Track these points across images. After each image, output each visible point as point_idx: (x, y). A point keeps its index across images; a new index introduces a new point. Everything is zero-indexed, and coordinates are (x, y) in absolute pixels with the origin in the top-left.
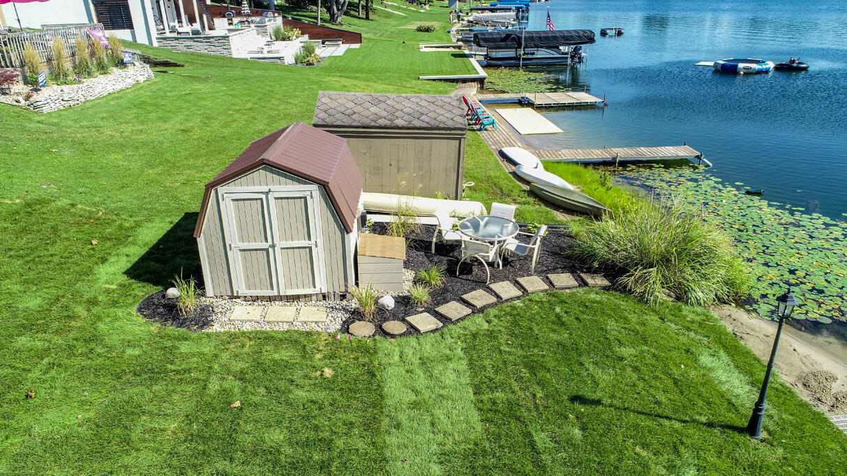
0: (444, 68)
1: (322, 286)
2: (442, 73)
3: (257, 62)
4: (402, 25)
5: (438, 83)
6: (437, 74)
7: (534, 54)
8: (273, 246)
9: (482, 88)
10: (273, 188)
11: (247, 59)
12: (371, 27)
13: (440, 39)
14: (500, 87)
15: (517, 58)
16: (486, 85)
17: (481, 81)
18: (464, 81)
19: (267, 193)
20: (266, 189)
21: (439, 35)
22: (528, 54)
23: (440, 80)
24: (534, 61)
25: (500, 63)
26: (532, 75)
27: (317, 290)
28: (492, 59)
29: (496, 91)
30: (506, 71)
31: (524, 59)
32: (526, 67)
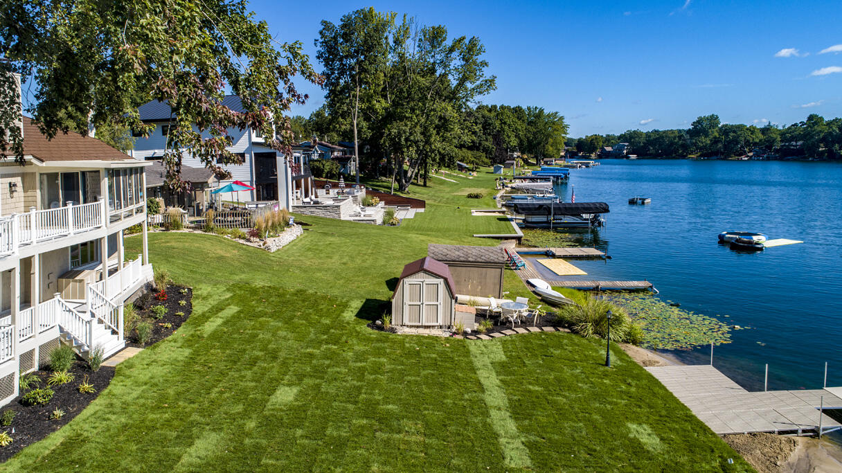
0: (491, 229)
1: (440, 322)
2: (490, 233)
3: (357, 223)
4: (455, 192)
5: (487, 240)
6: (487, 233)
7: (561, 219)
8: (422, 304)
9: (520, 244)
10: (426, 280)
11: (351, 221)
12: (430, 194)
13: (488, 205)
14: (533, 243)
15: (548, 222)
16: (523, 242)
17: (519, 239)
18: (507, 238)
19: (423, 282)
20: (423, 280)
21: (487, 202)
22: (557, 219)
23: (489, 237)
24: (561, 225)
25: (535, 225)
26: (559, 236)
27: (438, 324)
28: (528, 222)
29: (530, 246)
30: (539, 231)
31: (553, 223)
32: (556, 229)
